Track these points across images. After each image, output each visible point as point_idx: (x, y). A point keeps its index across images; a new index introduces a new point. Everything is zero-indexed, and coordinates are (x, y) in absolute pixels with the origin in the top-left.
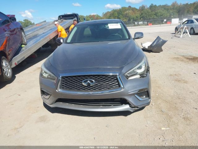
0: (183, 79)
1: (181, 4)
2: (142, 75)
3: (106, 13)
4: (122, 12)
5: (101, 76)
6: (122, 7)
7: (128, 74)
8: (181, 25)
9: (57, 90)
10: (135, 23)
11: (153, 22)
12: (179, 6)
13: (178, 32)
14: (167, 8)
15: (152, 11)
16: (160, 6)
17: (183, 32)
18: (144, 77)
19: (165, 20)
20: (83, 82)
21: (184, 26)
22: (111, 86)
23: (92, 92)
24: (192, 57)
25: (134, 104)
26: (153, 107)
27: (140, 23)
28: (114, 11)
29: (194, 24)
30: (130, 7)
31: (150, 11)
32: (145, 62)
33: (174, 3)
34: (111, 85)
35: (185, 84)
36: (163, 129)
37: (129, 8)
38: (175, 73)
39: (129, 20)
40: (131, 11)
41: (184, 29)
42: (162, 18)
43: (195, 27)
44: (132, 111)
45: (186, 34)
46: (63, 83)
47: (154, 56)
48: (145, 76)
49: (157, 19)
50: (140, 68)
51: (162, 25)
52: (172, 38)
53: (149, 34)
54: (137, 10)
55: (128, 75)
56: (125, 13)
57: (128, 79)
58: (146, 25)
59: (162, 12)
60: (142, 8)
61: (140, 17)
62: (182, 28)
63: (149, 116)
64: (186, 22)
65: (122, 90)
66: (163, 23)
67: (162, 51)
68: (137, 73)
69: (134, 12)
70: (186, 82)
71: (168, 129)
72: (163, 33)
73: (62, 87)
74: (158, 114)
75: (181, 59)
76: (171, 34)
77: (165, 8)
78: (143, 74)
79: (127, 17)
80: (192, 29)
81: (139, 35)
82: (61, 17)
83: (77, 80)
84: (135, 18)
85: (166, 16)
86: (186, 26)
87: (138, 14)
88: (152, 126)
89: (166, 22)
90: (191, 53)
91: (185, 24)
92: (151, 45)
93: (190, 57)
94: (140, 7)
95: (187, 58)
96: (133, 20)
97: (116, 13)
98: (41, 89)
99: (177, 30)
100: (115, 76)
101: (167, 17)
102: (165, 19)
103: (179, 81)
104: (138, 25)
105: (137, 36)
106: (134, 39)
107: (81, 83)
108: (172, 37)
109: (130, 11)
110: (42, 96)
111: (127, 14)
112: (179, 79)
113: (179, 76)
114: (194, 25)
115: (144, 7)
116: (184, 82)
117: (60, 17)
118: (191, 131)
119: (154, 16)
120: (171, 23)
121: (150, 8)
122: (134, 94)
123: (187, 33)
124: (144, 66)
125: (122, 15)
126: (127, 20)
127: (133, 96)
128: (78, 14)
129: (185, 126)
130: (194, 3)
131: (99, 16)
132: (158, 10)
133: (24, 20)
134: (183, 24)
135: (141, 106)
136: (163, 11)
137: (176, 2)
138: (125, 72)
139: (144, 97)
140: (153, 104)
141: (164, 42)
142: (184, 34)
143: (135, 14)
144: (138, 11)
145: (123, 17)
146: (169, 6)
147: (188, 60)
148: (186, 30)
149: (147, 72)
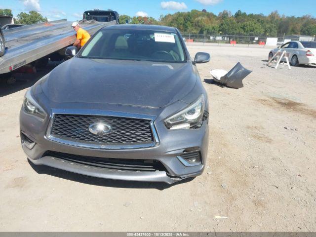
0: (266, 135)
1: (283, 16)
2: (194, 125)
3: (166, 16)
4: (191, 18)
5: (124, 120)
6: (192, 11)
7: (171, 120)
8: (278, 49)
9: (46, 136)
10: (209, 38)
11: (238, 39)
12: (281, 19)
13: (273, 60)
14: (262, 19)
15: (238, 22)
16: (251, 16)
17: (280, 61)
18: (197, 127)
19: (256, 39)
20: (91, 126)
21: (283, 50)
22: (139, 138)
23: (104, 145)
24: (287, 102)
25: (174, 171)
26: (209, 178)
27: (218, 38)
28: (179, 15)
29: (298, 49)
30: (204, 11)
31: (235, 21)
32: (201, 104)
33: (274, 13)
34: (138, 136)
35: (267, 144)
36: (216, 217)
37: (204, 13)
38: (255, 125)
39: (201, 32)
40: (205, 18)
41: (282, 55)
42: (252, 35)
43: (300, 55)
44: (170, 183)
45: (285, 64)
46: (57, 126)
47: (229, 94)
48: (199, 125)
49: (245, 35)
50: (192, 112)
51: (250, 45)
52: (262, 68)
53: (229, 57)
54: (215, 18)
55: (171, 123)
56: (196, 19)
57: (169, 128)
58: (226, 43)
59: (253, 25)
60: (224, 16)
61: (218, 29)
62: (280, 54)
63: (200, 192)
64: (287, 45)
65: (157, 147)
66: (252, 43)
67: (242, 86)
68: (187, 120)
69: (210, 20)
70: (269, 141)
71: (225, 217)
72: (250, 59)
73: (55, 132)
74: (215, 190)
75: (269, 103)
76: (263, 62)
77: (259, 19)
78: (196, 123)
79: (199, 26)
80: (295, 57)
81: (203, 58)
82: (89, 14)
83: (80, 123)
84: (211, 29)
85: (258, 31)
86: (285, 52)
87: (216, 24)
88: (200, 211)
89: (258, 42)
90: (287, 94)
91: (286, 48)
92: (226, 75)
93: (284, 101)
94: (221, 13)
95: (279, 103)
96: (207, 32)
97: (182, 18)
98: (21, 131)
99: (271, 56)
100: (147, 122)
101: (260, 33)
102: (256, 36)
103: (259, 138)
104: (215, 41)
105: (200, 58)
106: (194, 63)
107: (88, 128)
108: (263, 66)
109: (203, 18)
110: (22, 143)
111: (198, 22)
112: (260, 136)
113: (260, 130)
114: (298, 51)
115: (227, 14)
116: (266, 140)
117: (86, 13)
118: (261, 225)
119: (241, 29)
120: (265, 43)
121: (236, 17)
122: (175, 155)
123: (286, 62)
124: (199, 110)
125: (191, 23)
126: (198, 32)
127: (174, 159)
128: (116, 12)
129: (254, 215)
130: (303, 18)
131: (154, 20)
132: (248, 21)
133: (30, 12)
134: (281, 48)
135: (186, 176)
136: (255, 24)
137: (276, 12)
138: (165, 117)
139: (194, 161)
140: (209, 173)
141: (247, 73)
142: (281, 64)
143: (212, 23)
144: (216, 20)
145: (192, 26)
146: (265, 17)
147: (279, 106)
148: (285, 57)
149: (203, 120)
